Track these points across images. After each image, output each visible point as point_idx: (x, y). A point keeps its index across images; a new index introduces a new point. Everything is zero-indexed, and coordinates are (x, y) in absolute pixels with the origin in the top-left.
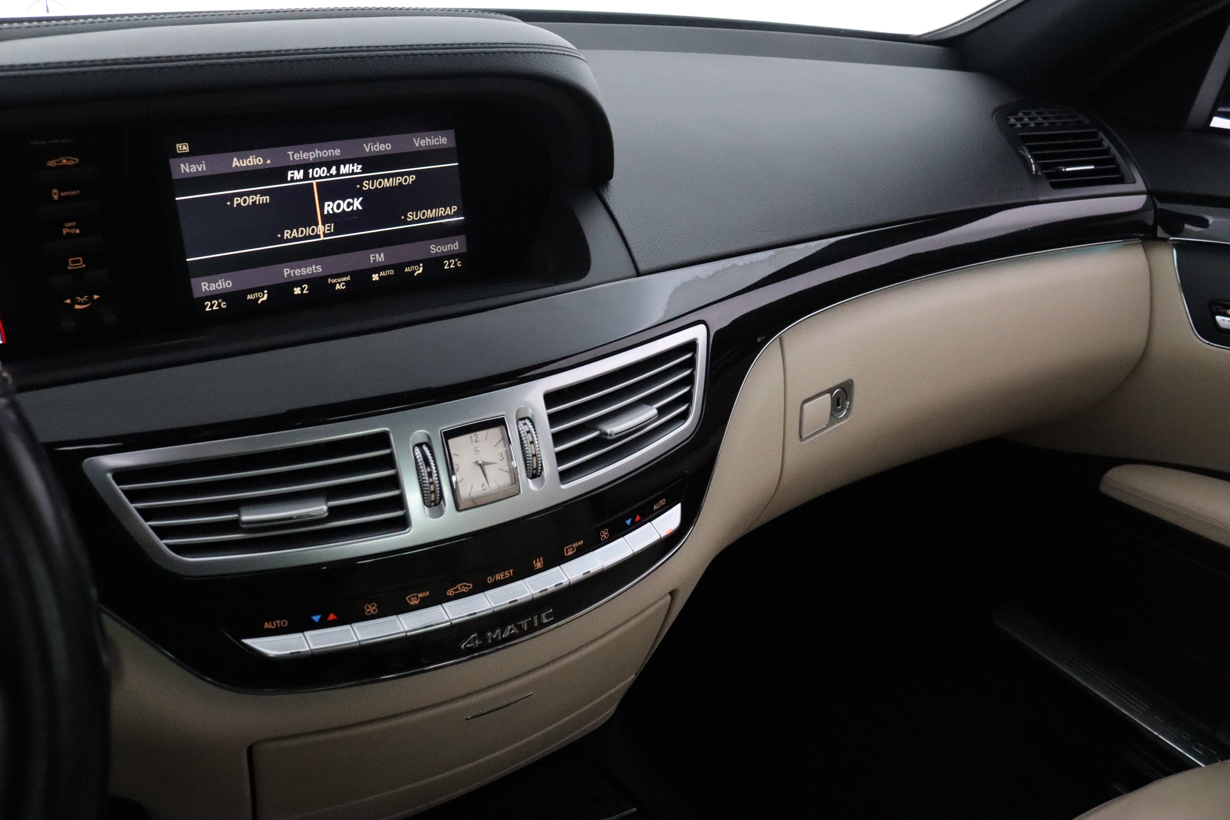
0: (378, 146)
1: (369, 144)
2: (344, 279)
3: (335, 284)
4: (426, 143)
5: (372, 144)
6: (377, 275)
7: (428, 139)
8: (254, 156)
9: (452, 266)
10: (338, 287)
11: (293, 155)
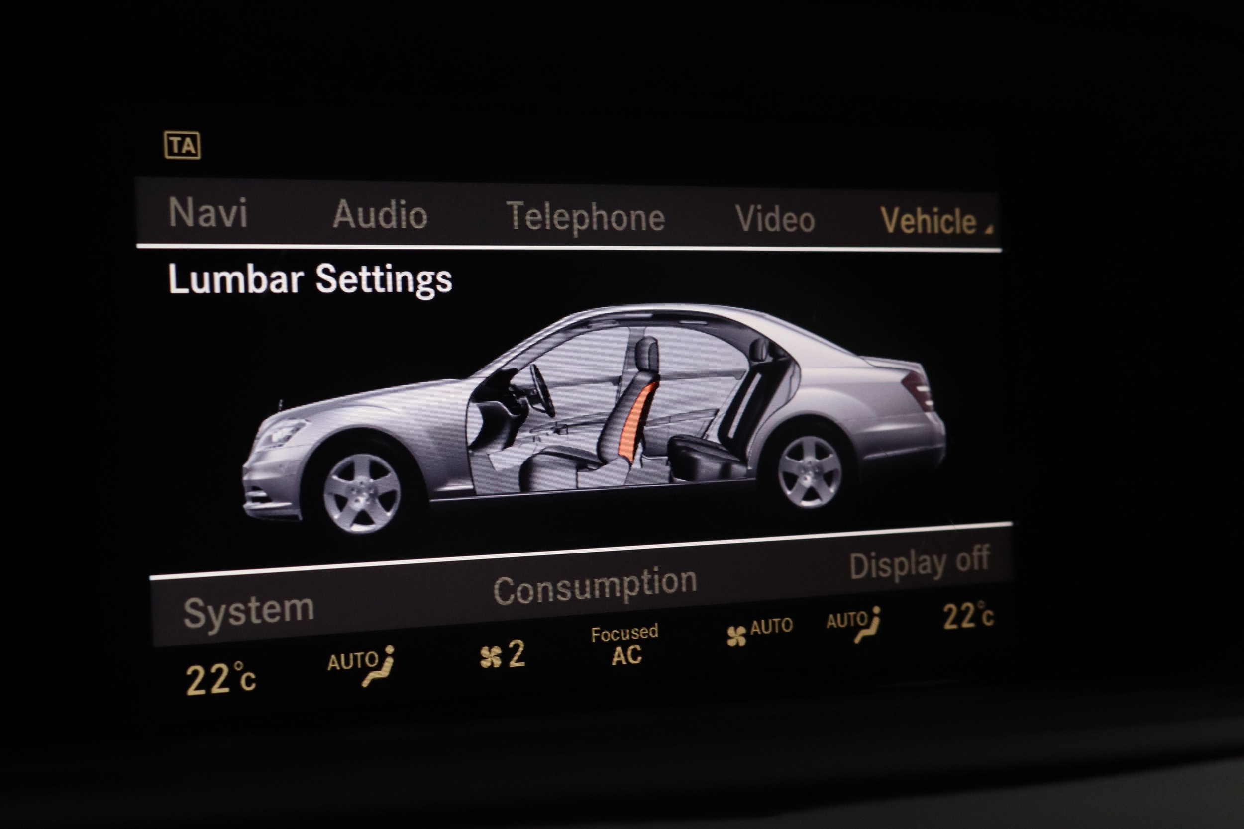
0: (777, 216)
1: (752, 208)
2: (642, 633)
3: (612, 646)
4: (915, 226)
5: (759, 207)
6: (742, 630)
7: (923, 213)
8: (403, 202)
9: (966, 625)
10: (618, 656)
11: (522, 211)
